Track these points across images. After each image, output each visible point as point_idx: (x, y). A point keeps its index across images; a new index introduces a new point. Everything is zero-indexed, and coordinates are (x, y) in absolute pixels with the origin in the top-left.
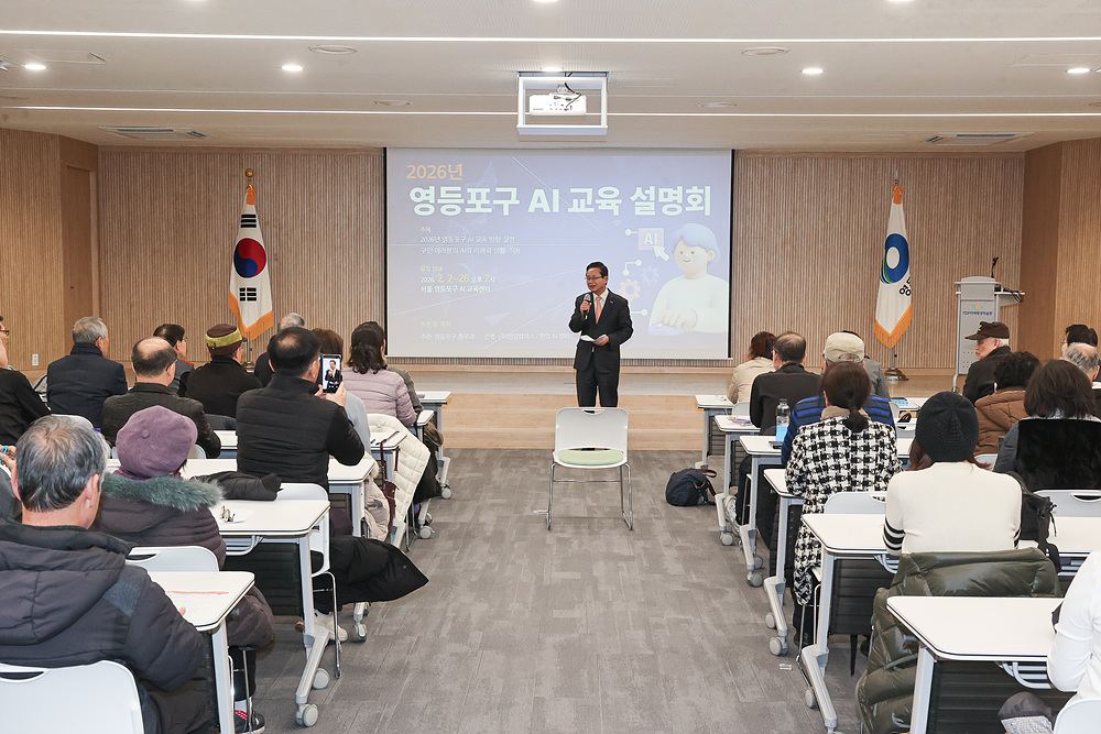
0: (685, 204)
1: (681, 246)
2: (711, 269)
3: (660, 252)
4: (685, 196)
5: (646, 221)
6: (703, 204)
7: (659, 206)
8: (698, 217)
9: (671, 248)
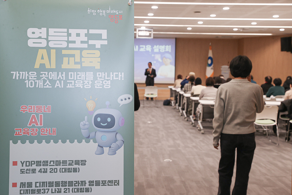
0: (165, 49)
1: (164, 59)
2: (171, 63)
3: (160, 60)
4: (165, 48)
5: (157, 53)
6: (169, 49)
7: (159, 50)
8: (168, 52)
9: (162, 59)
